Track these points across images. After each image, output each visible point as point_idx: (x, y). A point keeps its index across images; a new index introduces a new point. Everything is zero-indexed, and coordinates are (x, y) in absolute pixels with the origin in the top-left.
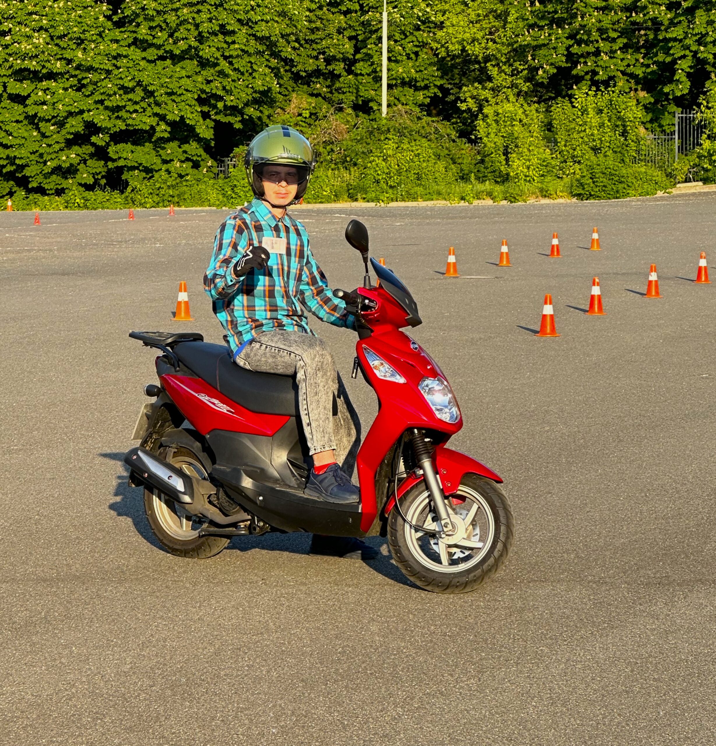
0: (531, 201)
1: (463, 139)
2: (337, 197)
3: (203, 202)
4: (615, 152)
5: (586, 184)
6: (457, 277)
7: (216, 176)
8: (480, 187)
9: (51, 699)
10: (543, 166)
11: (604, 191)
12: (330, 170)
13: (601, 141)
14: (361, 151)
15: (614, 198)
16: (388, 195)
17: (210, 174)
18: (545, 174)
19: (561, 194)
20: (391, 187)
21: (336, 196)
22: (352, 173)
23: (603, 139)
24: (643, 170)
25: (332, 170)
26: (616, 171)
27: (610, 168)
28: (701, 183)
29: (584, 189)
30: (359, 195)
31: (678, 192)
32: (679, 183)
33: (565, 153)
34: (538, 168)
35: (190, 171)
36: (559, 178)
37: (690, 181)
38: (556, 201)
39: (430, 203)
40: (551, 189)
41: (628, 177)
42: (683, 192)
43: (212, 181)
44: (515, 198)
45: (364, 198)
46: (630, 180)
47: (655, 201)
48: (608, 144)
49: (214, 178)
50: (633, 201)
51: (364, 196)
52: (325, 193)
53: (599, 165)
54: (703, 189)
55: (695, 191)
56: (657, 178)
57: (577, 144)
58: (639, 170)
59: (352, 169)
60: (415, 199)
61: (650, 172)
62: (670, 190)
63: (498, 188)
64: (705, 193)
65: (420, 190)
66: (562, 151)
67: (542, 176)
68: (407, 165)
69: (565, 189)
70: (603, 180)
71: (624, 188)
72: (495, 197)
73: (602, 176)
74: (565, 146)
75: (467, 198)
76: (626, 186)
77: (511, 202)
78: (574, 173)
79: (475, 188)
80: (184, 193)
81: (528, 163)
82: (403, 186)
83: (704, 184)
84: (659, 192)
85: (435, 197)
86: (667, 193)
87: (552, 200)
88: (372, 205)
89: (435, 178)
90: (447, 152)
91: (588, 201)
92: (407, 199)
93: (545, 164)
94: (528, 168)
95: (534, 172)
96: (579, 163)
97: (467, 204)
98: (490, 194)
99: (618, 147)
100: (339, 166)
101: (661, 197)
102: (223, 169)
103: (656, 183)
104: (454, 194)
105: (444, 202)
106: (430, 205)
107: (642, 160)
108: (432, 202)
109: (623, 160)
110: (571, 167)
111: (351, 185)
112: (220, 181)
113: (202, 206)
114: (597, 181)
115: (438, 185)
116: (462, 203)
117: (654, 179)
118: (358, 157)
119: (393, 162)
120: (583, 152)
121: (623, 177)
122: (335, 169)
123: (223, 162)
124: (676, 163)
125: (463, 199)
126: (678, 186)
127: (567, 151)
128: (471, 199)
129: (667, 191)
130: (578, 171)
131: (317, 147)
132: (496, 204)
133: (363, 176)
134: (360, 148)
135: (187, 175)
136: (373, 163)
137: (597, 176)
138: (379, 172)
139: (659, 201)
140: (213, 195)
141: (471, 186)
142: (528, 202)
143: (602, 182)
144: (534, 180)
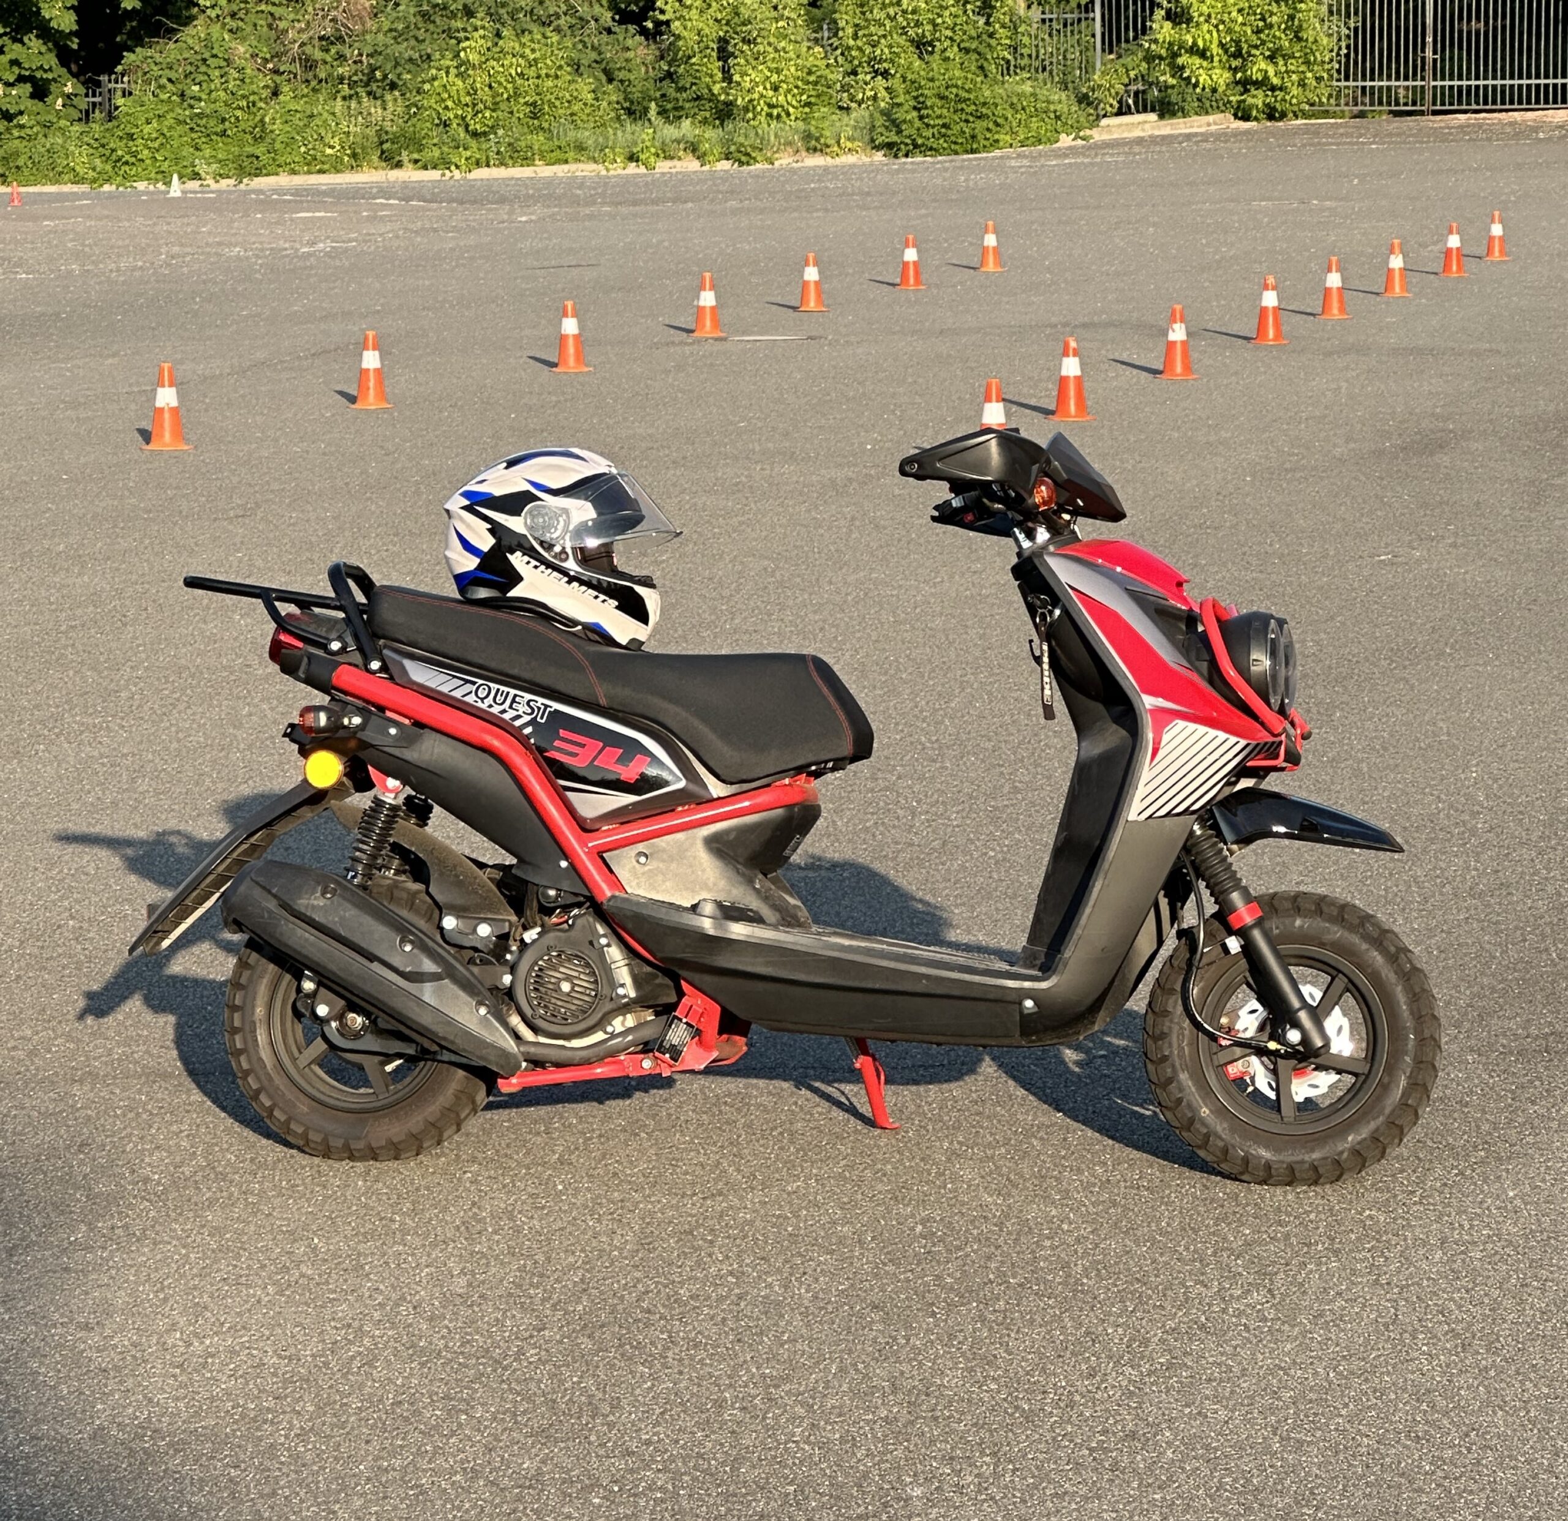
0: (784, 160)
1: (630, 27)
2: (357, 158)
3: (60, 174)
4: (967, 51)
5: (904, 121)
6: (724, 339)
7: (86, 117)
8: (670, 132)
9: (326, 1364)
10: (808, 83)
11: (944, 136)
12: (339, 99)
13: (935, 25)
14: (406, 56)
15: (967, 152)
16: (468, 153)
17: (71, 110)
18: (813, 100)
19: (849, 145)
20: (475, 134)
21: (354, 156)
22: (390, 105)
23: (939, 21)
24: (1027, 88)
25: (344, 98)
26: (969, 91)
27: (956, 86)
28: (1153, 117)
29: (899, 132)
30: (404, 153)
31: (1106, 137)
32: (1105, 116)
33: (853, 53)
34: (797, 87)
35: (28, 104)
36: (841, 108)
37: (1129, 112)
38: (838, 161)
39: (560, 170)
40: (827, 133)
41: (996, 105)
42: (1115, 136)
43: (77, 128)
44: (747, 154)
45: (416, 161)
46: (999, 111)
47: (1057, 156)
48: (949, 33)
49: (80, 120)
50: (1009, 158)
51: (416, 156)
52: (329, 151)
53: (932, 80)
54: (1159, 128)
55: (1142, 134)
56: (1059, 107)
57: (880, 33)
58: (1018, 89)
59: (388, 97)
60: (528, 161)
61: (1043, 93)
62: (1088, 132)
63: (712, 135)
64: (1164, 138)
65: (538, 140)
66: (849, 48)
67: (808, 104)
68: (509, 86)
69: (857, 134)
70: (940, 112)
71: (988, 130)
72: (705, 154)
73: (939, 103)
74: (855, 37)
75: (642, 157)
76: (991, 125)
77: (741, 163)
78: (875, 98)
79: (659, 134)
80: (17, 154)
81: (775, 78)
82: (501, 132)
83: (1162, 116)
84: (1063, 136)
85: (571, 155)
86: (1083, 139)
87: (828, 159)
88: (434, 175)
89: (572, 114)
90: (594, 55)
91: (909, 160)
92: (510, 162)
93: (812, 78)
94: (776, 89)
95: (789, 97)
96: (885, 74)
97: (642, 170)
98: (693, 148)
99: (971, 38)
100: (359, 90)
101: (1070, 148)
102: (97, 99)
103: (1058, 118)
104: (613, 149)
105: (592, 166)
106: (561, 174)
107: (1022, 69)
108: (566, 167)
109: (981, 68)
110: (866, 84)
111: (387, 133)
112: (95, 126)
113: (57, 182)
114: (928, 116)
115: (577, 128)
116: (632, 168)
117: (1052, 108)
118: (399, 69)
119: (480, 80)
120: (895, 49)
121: (984, 104)
122: (351, 97)
123: (98, 84)
124: (1098, 73)
125: (632, 158)
126: (1104, 122)
127: (860, 49)
128: (652, 159)
129: (1082, 134)
130: (882, 93)
131: (308, 49)
132: (707, 168)
133: (412, 112)
134: (404, 50)
135: (21, 113)
136: (436, 83)
137: (929, 104)
138: (450, 103)
139: (1066, 156)
140: (81, 158)
141: (651, 131)
142: (777, 164)
143: (939, 117)
144: (788, 114)
